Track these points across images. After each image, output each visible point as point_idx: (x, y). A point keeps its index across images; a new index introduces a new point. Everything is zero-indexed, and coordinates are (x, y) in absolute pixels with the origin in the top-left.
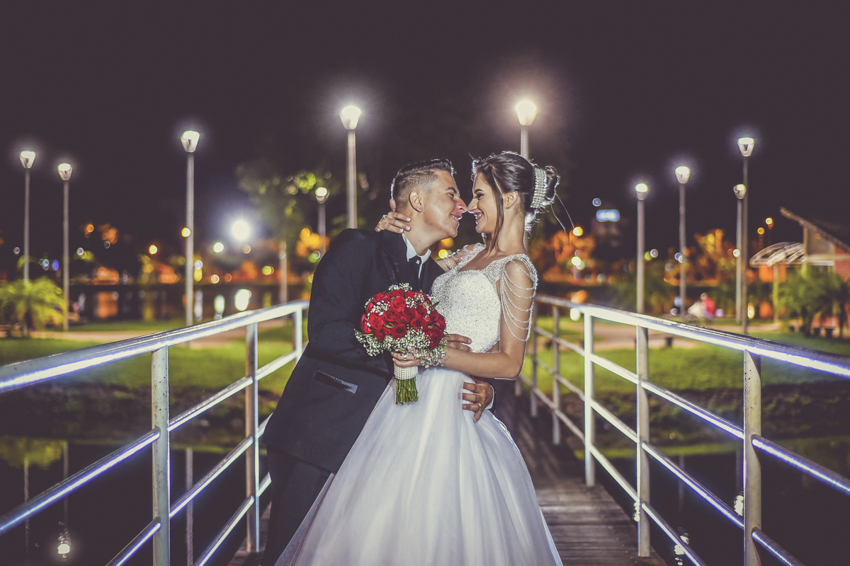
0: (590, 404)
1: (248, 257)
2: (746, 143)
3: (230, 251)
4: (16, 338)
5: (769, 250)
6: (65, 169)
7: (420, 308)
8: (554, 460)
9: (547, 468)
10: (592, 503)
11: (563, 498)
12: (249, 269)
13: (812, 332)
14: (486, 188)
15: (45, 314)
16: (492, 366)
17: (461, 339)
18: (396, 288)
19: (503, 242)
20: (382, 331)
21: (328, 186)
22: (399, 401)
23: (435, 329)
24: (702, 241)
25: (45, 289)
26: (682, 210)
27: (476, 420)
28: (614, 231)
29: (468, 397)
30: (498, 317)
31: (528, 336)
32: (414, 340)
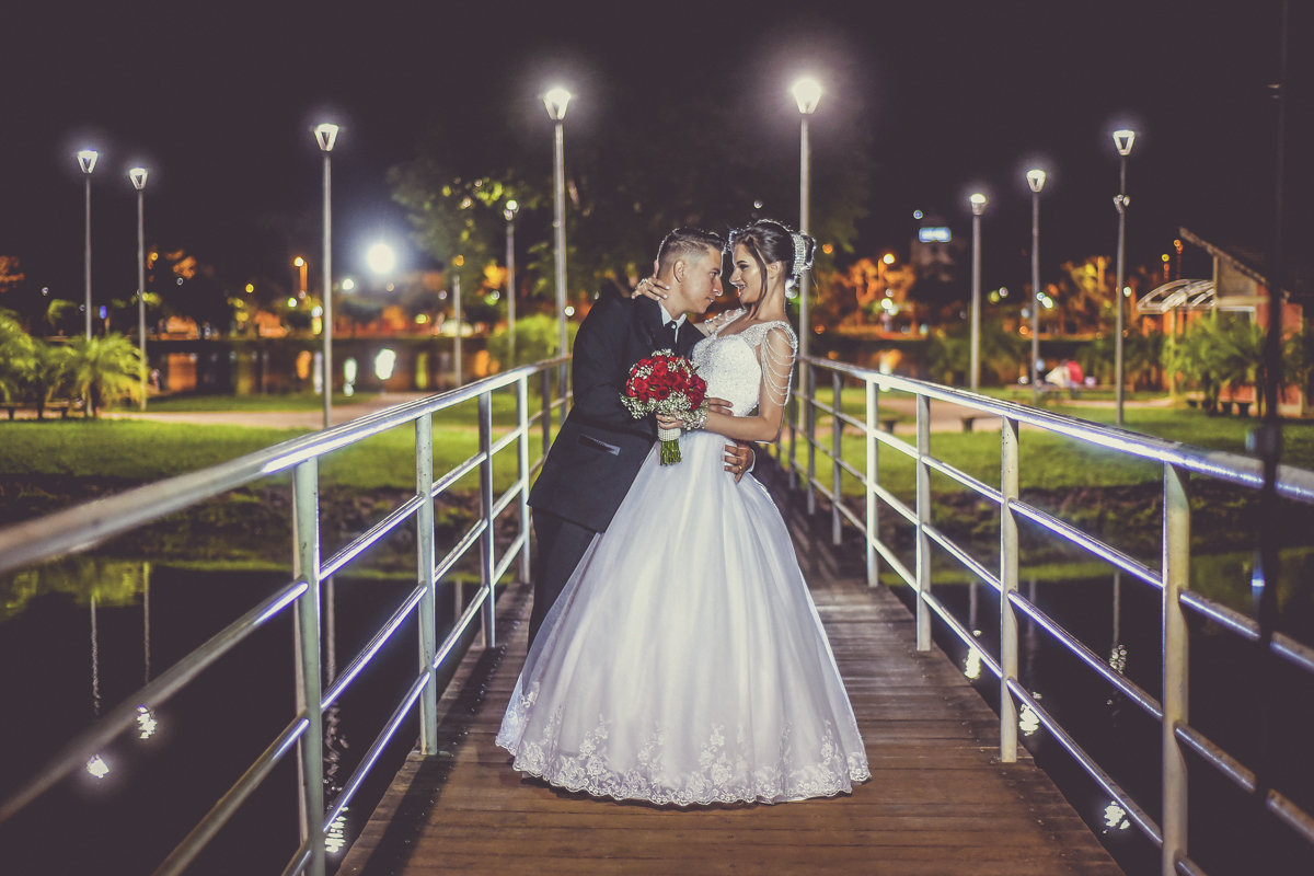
0: (873, 489)
1: (393, 299)
2: (1124, 137)
3: (365, 291)
4: (76, 419)
5: (1162, 290)
6: (138, 174)
7: (682, 373)
8: (832, 561)
9: (822, 568)
10: (873, 603)
11: (839, 598)
12: (395, 318)
13: (1220, 407)
14: (750, 260)
15: (116, 383)
16: (749, 429)
17: (722, 403)
18: (659, 354)
19: (763, 312)
20: (646, 394)
21: (520, 199)
22: (662, 462)
23: (696, 391)
24: (1076, 273)
25: (114, 347)
26: (1035, 232)
27: (738, 481)
28: (944, 258)
29: (729, 459)
30: (759, 381)
31: (787, 400)
32: (677, 402)
